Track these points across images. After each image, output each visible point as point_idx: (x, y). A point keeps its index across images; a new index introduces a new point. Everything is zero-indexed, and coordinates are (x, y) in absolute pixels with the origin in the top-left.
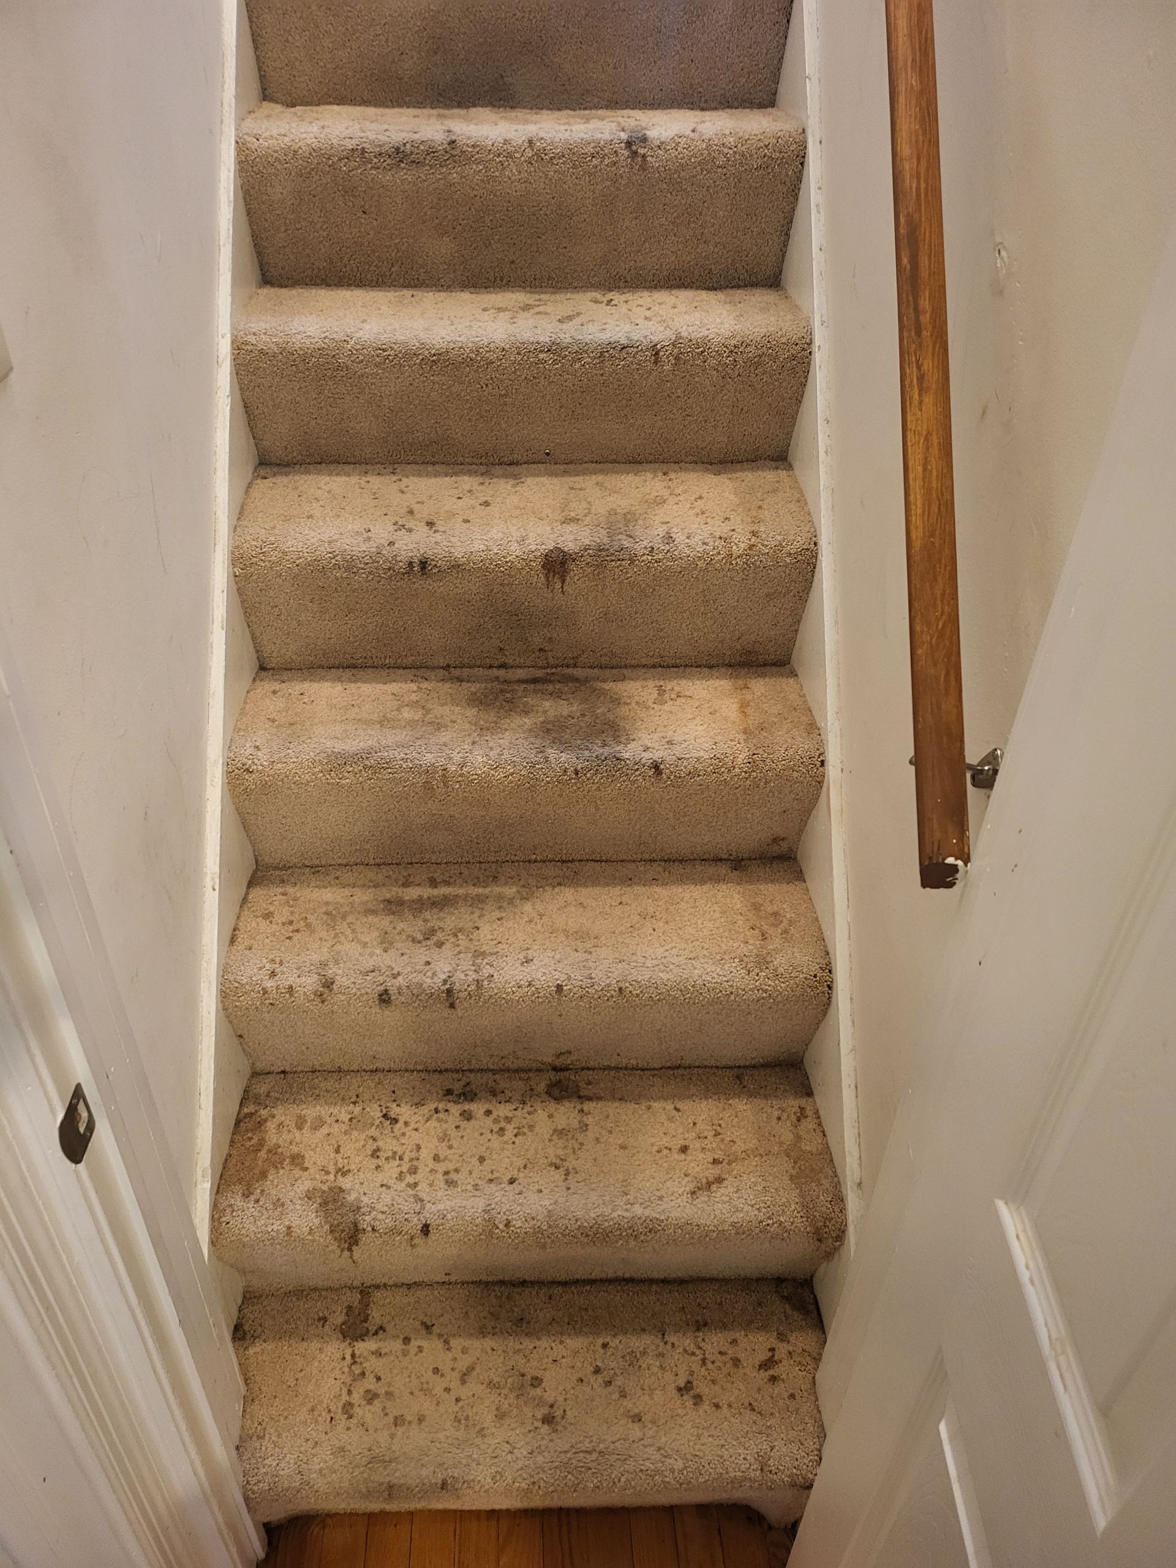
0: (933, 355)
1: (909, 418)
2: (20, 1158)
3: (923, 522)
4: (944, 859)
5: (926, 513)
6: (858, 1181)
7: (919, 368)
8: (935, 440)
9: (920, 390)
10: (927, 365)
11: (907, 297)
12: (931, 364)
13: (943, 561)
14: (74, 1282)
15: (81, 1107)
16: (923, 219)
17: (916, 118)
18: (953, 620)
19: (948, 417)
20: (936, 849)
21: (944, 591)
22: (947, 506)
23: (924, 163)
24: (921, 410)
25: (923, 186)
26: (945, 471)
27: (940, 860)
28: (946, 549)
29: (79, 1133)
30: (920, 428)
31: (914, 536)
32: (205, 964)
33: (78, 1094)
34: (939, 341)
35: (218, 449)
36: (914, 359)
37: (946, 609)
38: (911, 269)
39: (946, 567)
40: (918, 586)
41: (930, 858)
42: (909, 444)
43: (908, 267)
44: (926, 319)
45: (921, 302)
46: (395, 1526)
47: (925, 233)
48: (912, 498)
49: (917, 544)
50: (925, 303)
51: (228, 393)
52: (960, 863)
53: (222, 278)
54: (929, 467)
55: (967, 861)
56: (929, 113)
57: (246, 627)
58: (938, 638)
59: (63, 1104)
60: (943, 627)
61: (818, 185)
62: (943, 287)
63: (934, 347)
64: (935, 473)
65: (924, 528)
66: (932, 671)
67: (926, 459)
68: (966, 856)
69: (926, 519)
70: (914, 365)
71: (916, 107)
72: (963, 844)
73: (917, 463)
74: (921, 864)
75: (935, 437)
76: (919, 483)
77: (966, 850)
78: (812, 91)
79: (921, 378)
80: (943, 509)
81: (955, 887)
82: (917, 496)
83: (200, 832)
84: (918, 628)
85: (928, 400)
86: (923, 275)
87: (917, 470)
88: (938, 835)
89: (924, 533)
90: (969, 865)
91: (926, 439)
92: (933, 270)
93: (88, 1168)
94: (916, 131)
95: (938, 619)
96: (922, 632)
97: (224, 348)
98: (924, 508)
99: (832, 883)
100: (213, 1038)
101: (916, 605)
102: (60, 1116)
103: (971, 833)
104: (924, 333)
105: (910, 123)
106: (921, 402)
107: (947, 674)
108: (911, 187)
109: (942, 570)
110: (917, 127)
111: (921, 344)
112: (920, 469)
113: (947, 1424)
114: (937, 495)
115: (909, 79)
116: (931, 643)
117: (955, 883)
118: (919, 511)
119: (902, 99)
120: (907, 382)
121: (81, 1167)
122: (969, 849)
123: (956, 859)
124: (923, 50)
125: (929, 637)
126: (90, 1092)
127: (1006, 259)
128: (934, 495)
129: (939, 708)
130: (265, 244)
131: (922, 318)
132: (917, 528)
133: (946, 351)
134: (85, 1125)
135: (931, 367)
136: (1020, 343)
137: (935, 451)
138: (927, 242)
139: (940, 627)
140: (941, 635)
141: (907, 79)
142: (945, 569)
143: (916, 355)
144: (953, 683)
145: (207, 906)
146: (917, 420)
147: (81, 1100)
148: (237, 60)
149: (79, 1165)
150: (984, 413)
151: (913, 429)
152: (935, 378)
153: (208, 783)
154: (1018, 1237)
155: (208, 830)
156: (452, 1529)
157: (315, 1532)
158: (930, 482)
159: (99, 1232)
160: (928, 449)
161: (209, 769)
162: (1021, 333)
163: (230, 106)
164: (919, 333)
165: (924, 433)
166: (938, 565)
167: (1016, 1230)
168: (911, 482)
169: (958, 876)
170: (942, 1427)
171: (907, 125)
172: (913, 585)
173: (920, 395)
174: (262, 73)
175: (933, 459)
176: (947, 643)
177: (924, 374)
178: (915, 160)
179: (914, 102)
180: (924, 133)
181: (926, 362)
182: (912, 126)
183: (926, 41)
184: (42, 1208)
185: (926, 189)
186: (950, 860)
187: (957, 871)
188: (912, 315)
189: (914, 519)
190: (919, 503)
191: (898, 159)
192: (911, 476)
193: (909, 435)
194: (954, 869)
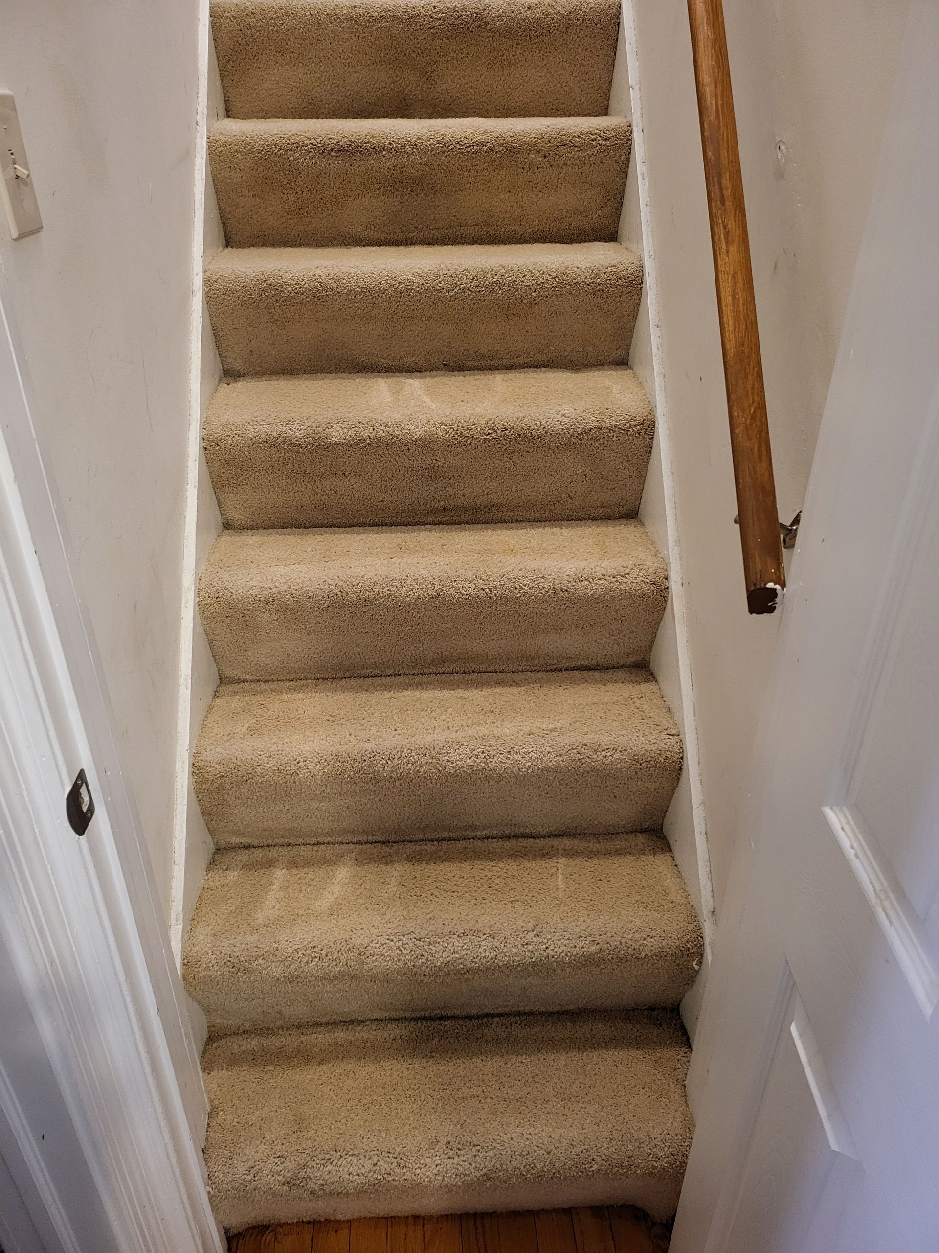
0: (735, 217)
1: (720, 263)
2: (34, 822)
3: (735, 336)
4: (765, 584)
5: (737, 330)
6: (712, 910)
7: (725, 227)
8: (740, 277)
9: (727, 243)
10: (731, 224)
11: (713, 179)
12: (733, 223)
13: (752, 364)
14: (74, 949)
15: (83, 790)
16: (722, 125)
17: (712, 57)
18: (762, 406)
19: (748, 261)
20: (758, 576)
21: (754, 385)
22: (752, 325)
23: (719, 87)
24: (728, 256)
25: (720, 102)
26: (749, 299)
27: (763, 585)
28: (754, 356)
29: (83, 811)
30: (728, 269)
31: (728, 347)
32: (180, 747)
33: (81, 776)
34: (739, 207)
35: (192, 355)
36: (720, 221)
37: (756, 398)
38: (715, 159)
39: (753, 368)
40: (734, 382)
41: (755, 585)
42: (721, 281)
43: (713, 158)
44: (727, 193)
45: (724, 181)
46: (336, 1232)
47: (723, 134)
48: (725, 320)
49: (731, 353)
50: (726, 182)
51: (200, 315)
52: (778, 587)
53: (196, 233)
54: (737, 296)
55: (783, 586)
56: (721, 54)
57: (213, 493)
58: (751, 419)
59: (71, 782)
60: (754, 412)
61: (642, 160)
62: (739, 171)
63: (735, 212)
64: (741, 300)
65: (735, 341)
66: (748, 445)
67: (734, 291)
68: (782, 582)
69: (736, 334)
70: (721, 225)
71: (712, 49)
72: (780, 573)
73: (728, 294)
74: (747, 591)
75: (739, 274)
76: (730, 308)
77: (782, 577)
78: (634, 95)
79: (727, 234)
80: (749, 327)
81: (775, 612)
82: (729, 319)
83: (176, 641)
84: (736, 414)
85: (733, 249)
86: (723, 163)
87: (728, 299)
88: (759, 566)
89: (736, 344)
90: (785, 589)
91: (733, 277)
92: (731, 160)
93: (89, 841)
94: (712, 66)
95: (750, 406)
96: (738, 416)
97: (198, 283)
98: (735, 325)
99: (678, 673)
100: (186, 806)
101: (733, 397)
102: (68, 789)
103: (785, 565)
104: (727, 203)
105: (708, 60)
106: (728, 251)
107: (760, 446)
108: (711, 103)
109: (751, 371)
110: (714, 63)
111: (725, 210)
112: (730, 298)
113: (797, 1026)
114: (744, 316)
115: (705, 32)
116: (746, 423)
117: (775, 608)
118: (731, 328)
119: (701, 45)
120: (716, 238)
121: (83, 838)
122: (784, 577)
123: (775, 584)
124: (714, 11)
125: (744, 420)
126: (91, 777)
127: (784, 151)
128: (742, 316)
129: (755, 471)
130: (229, 216)
131: (725, 192)
132: (730, 341)
133: (744, 215)
134: (87, 807)
135: (734, 226)
136: (799, 205)
137: (740, 284)
138: (725, 140)
139: (752, 412)
140: (753, 418)
141: (704, 31)
142: (753, 370)
143: (722, 218)
144: (765, 453)
145: (181, 701)
146: (726, 263)
147: (84, 784)
148: (208, 82)
149: (81, 837)
150: (775, 267)
151: (723, 270)
152: (737, 233)
153: (183, 606)
154: (842, 829)
155: (182, 642)
156: (384, 1234)
157: (268, 1240)
158: (738, 307)
159: (95, 903)
160: (735, 283)
161: (183, 595)
162: (799, 198)
163: (203, 113)
164: (723, 202)
165: (732, 272)
166: (747, 367)
167: (841, 824)
168: (724, 308)
169: (777, 600)
170: (793, 1029)
171: (707, 62)
172: (730, 383)
173: (727, 246)
174: (227, 99)
175: (739, 290)
176: (758, 423)
177: (729, 231)
178: (713, 85)
179: (710, 46)
180: (719, 67)
181: (730, 222)
182: (710, 62)
183: (716, 7)
184: (50, 872)
185: (722, 105)
186: (770, 585)
187: (776, 595)
188: (718, 191)
189: (727, 334)
190: (731, 323)
191: (701, 86)
192: (724, 304)
193: (721, 275)
194: (773, 593)
